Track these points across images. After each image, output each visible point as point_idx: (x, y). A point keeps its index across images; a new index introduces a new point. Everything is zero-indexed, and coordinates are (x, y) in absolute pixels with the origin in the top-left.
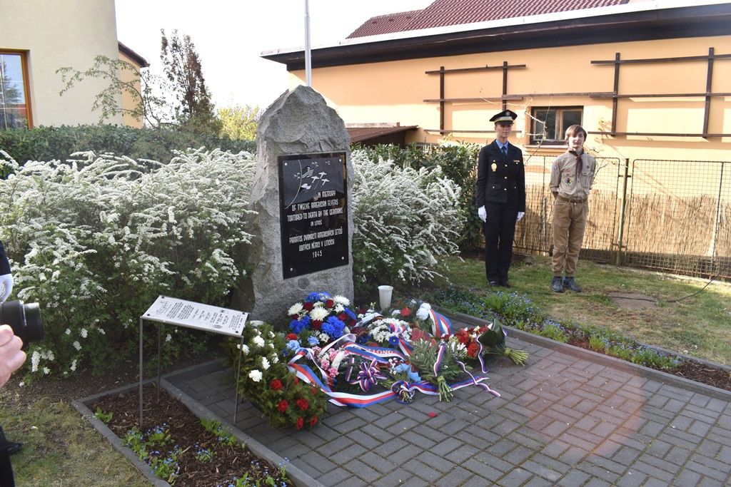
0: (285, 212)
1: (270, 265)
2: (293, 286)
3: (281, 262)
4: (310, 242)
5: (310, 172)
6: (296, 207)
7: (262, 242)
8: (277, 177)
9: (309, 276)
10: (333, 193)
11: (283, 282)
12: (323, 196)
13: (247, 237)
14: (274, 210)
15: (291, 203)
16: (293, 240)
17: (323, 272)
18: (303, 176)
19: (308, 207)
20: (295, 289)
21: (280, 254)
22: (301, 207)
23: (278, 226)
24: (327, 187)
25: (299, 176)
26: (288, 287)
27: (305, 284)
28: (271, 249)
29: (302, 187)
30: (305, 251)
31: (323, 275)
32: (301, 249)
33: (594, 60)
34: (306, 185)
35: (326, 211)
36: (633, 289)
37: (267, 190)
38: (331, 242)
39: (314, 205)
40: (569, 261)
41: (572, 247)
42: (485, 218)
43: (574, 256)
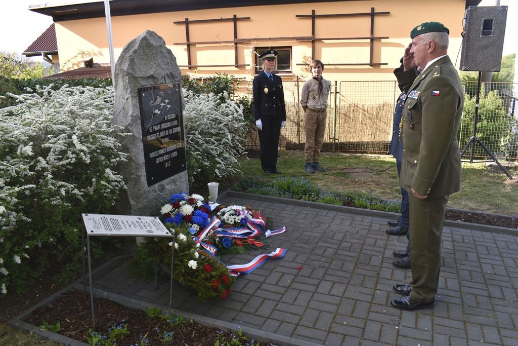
0: (145, 133)
1: (139, 176)
2: (156, 192)
3: (145, 174)
4: (162, 155)
5: (159, 100)
6: (152, 129)
7: (131, 159)
8: (138, 105)
9: (164, 182)
10: (173, 116)
11: (149, 189)
12: (168, 118)
13: (123, 157)
14: (137, 132)
15: (149, 126)
16: (152, 155)
17: (172, 178)
18: (155, 104)
19: (159, 128)
20: (157, 193)
21: (144, 168)
22: (155, 128)
23: (141, 145)
24: (171, 111)
25: (153, 103)
26: (152, 193)
27: (162, 188)
28: (139, 164)
29: (155, 112)
30: (160, 163)
31: (172, 180)
32: (158, 162)
33: (298, 14)
34: (157, 110)
35: (170, 130)
36: (355, 166)
37: (132, 116)
38: (175, 154)
39: (164, 126)
40: (315, 152)
41: (317, 142)
42: (261, 127)
43: (319, 148)
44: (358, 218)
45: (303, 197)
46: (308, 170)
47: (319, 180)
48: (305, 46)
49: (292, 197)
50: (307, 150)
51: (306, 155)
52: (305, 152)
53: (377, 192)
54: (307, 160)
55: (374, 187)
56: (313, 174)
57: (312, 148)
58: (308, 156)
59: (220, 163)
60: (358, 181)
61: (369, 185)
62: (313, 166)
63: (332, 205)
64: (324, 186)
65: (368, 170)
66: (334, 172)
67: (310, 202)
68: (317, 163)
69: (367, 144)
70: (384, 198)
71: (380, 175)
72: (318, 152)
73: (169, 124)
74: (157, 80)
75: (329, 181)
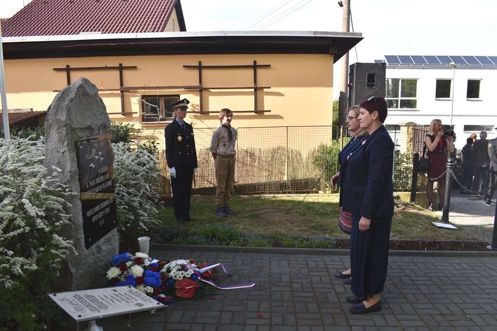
0: (82, 189)
3: (83, 235)
4: (97, 213)
5: (94, 152)
6: (89, 184)
8: (76, 159)
9: (100, 242)
10: (106, 169)
11: (88, 252)
15: (85, 181)
16: (89, 214)
17: (106, 237)
18: (91, 157)
19: (94, 183)
21: (82, 229)
22: (91, 183)
23: (80, 203)
24: (103, 164)
25: (88, 156)
27: (100, 250)
28: (78, 225)
29: (91, 166)
30: (96, 222)
31: (106, 239)
32: (94, 221)
33: (185, 65)
34: (92, 164)
35: (103, 185)
36: (261, 207)
37: (71, 172)
38: (108, 210)
39: (99, 180)
40: (226, 196)
41: (227, 187)
42: (175, 175)
43: (229, 192)
44: (292, 257)
45: (231, 243)
46: (220, 214)
47: (236, 223)
48: (193, 95)
49: (221, 244)
50: (218, 195)
51: (219, 200)
52: (217, 197)
53: (296, 231)
54: (218, 205)
55: (291, 226)
56: (227, 218)
57: (224, 192)
58: (220, 201)
59: (143, 216)
60: (273, 222)
61: (284, 224)
62: (224, 210)
63: (262, 248)
64: (244, 229)
65: (276, 210)
66: (247, 215)
67: (239, 247)
68: (228, 207)
69: (265, 184)
70: (305, 235)
71: (289, 213)
72: (228, 196)
73: (102, 178)
74: (94, 131)
75: (246, 224)
